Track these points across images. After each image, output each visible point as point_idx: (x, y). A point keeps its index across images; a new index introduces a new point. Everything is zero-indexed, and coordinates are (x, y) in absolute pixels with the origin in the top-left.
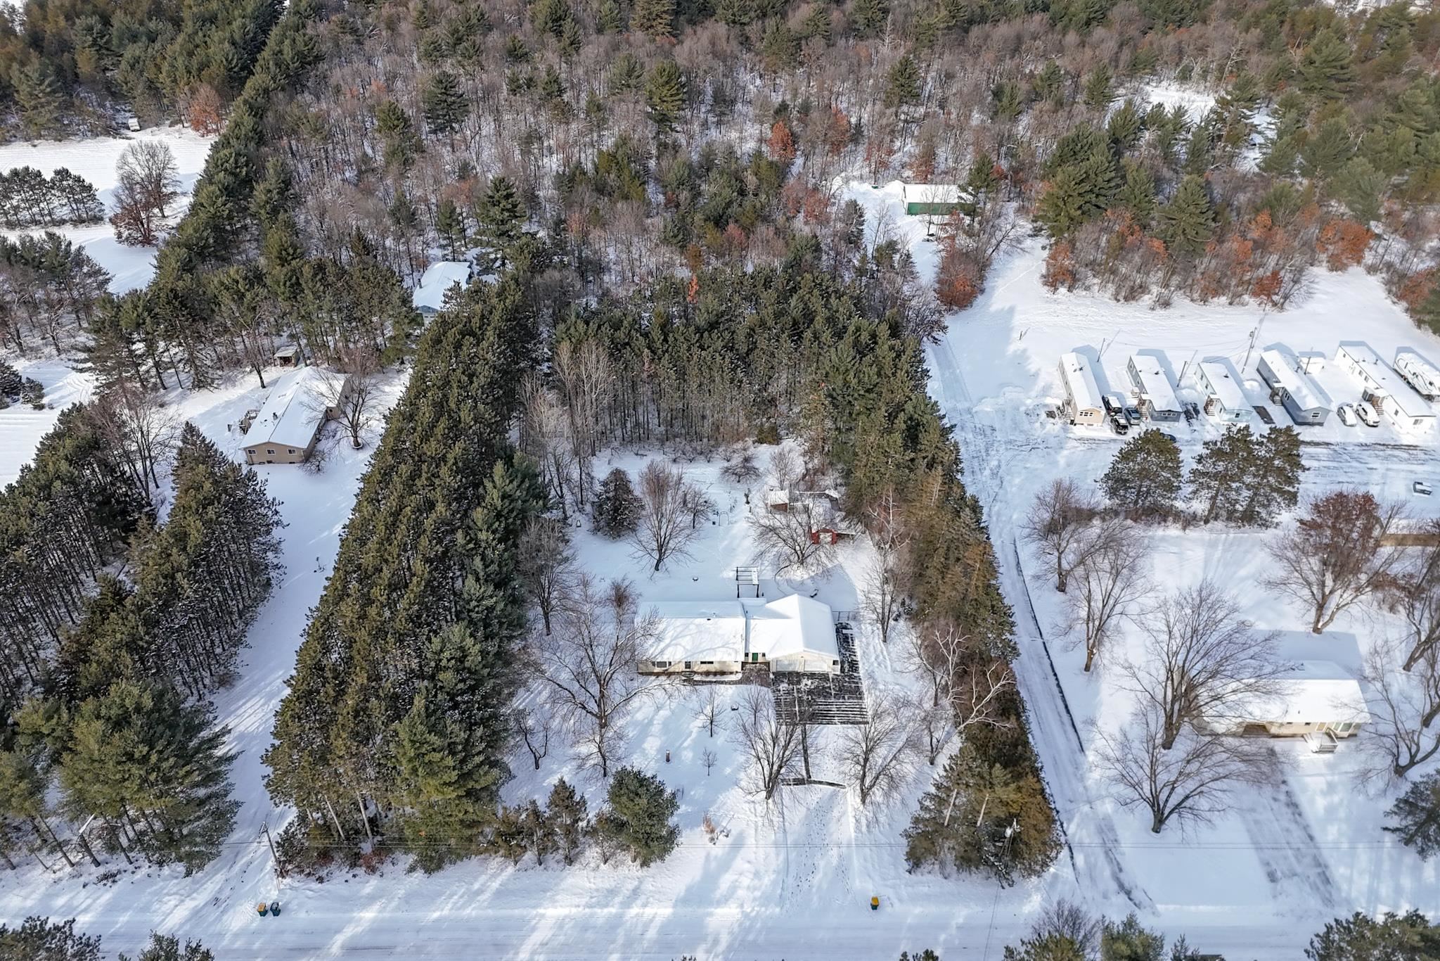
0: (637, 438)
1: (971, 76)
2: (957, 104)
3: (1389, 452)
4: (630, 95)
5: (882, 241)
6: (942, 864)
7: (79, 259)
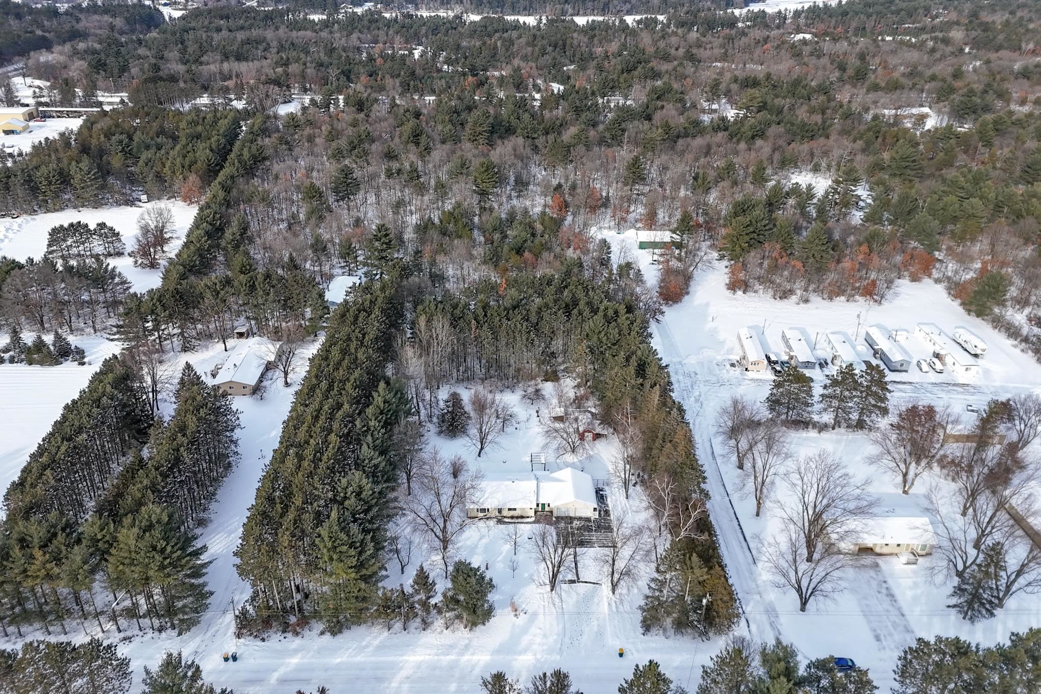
0: (467, 378)
1: (679, 168)
2: (670, 185)
3: (950, 388)
4: (462, 178)
5: (623, 262)
6: (665, 630)
7: (113, 274)
